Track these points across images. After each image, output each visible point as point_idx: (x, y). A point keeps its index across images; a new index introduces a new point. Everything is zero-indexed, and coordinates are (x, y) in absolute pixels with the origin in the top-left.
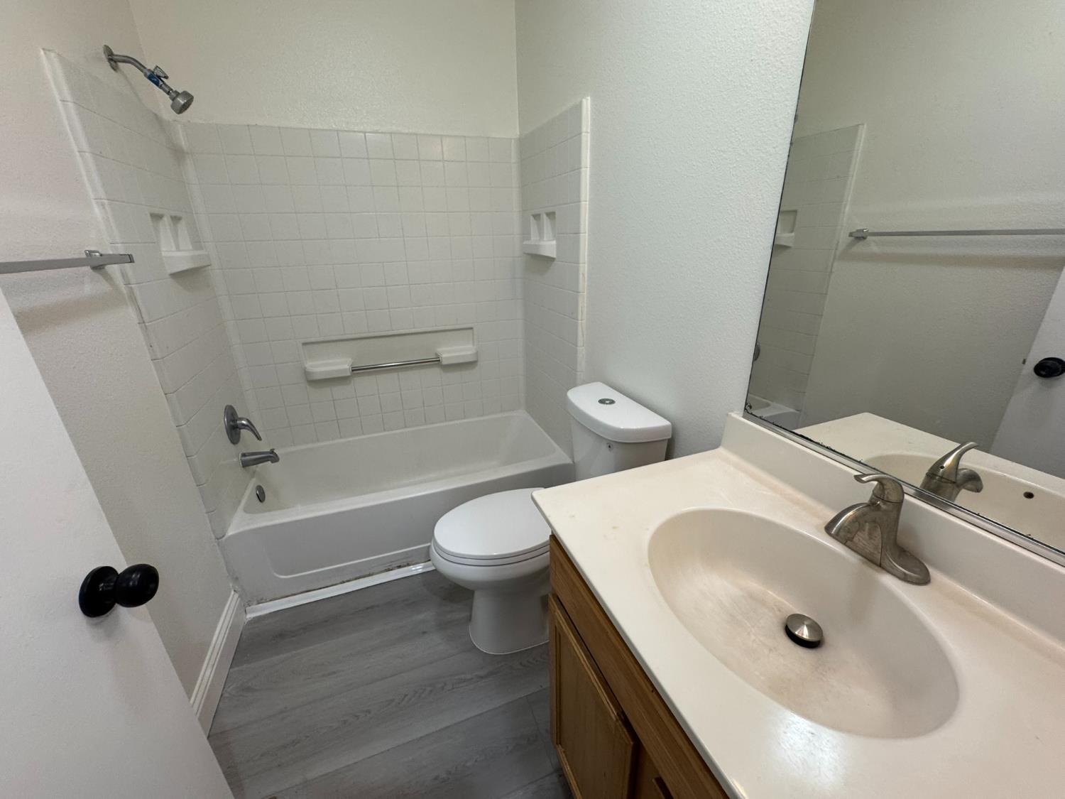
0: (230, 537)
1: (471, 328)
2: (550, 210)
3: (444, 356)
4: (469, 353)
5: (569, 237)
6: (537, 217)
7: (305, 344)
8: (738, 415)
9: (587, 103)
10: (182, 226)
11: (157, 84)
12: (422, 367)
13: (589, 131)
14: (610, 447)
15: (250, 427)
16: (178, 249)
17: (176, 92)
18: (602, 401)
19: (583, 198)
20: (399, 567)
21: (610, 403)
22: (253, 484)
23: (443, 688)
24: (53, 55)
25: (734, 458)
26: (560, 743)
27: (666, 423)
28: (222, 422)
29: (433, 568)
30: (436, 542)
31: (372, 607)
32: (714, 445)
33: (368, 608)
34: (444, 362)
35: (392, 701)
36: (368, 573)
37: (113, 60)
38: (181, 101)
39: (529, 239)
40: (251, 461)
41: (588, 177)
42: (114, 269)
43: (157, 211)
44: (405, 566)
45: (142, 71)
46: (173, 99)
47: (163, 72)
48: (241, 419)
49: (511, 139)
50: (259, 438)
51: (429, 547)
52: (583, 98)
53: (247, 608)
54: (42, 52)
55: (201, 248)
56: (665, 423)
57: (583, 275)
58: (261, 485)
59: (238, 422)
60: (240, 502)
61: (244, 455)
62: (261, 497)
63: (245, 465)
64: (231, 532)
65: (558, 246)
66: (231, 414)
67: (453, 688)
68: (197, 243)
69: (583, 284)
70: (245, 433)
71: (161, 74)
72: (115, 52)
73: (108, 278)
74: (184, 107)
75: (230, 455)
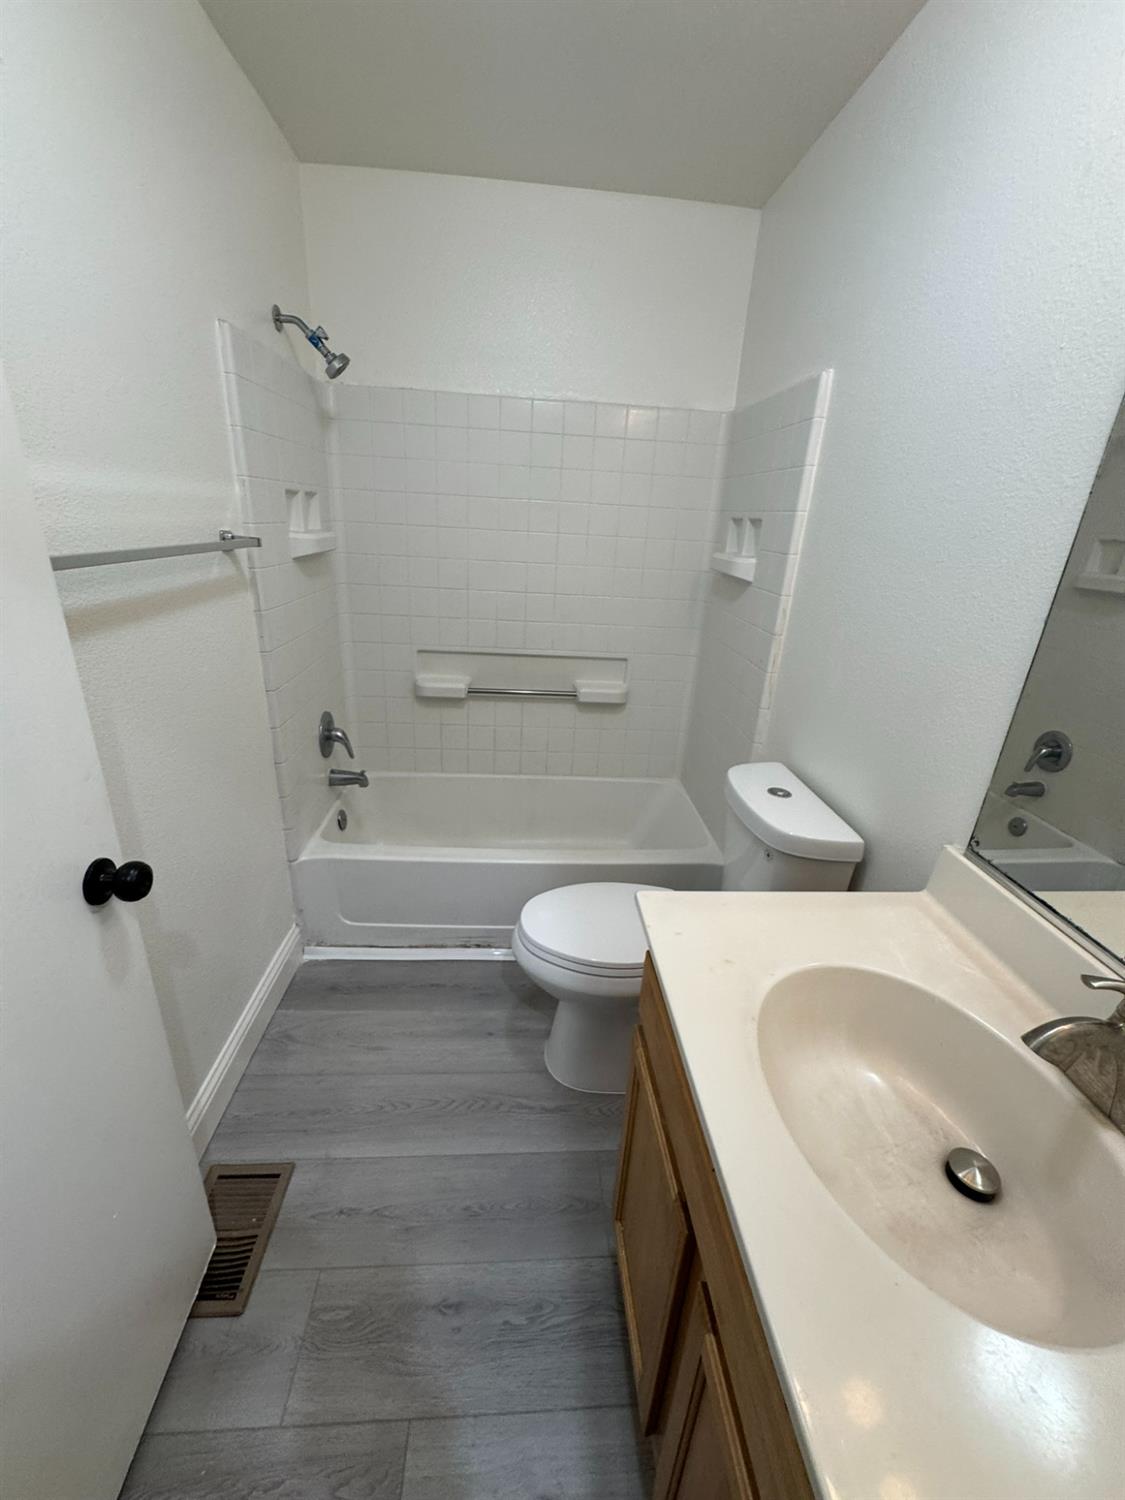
0: (304, 862)
1: (625, 660)
2: (757, 515)
3: (583, 690)
4: (617, 691)
5: (774, 558)
6: (738, 521)
7: (420, 651)
8: (956, 852)
9: (828, 378)
10: (315, 502)
11: (316, 345)
12: (556, 701)
13: (825, 415)
14: (768, 855)
15: (344, 740)
16: (307, 531)
17: (333, 355)
18: (773, 791)
19: (800, 506)
20: (478, 946)
21: (784, 796)
22: (337, 805)
23: (497, 1108)
24: (226, 325)
25: (938, 910)
26: (620, 1220)
27: (856, 839)
28: (316, 730)
29: (512, 959)
30: (521, 927)
31: (438, 985)
32: (916, 886)
33: (432, 985)
34: (582, 699)
35: (437, 1102)
36: (440, 943)
37: (279, 319)
38: (337, 365)
39: (722, 550)
40: (341, 780)
41: (813, 479)
42: (242, 553)
43: (293, 487)
44: (484, 947)
45: (304, 331)
46: (329, 363)
47: (324, 333)
48: (337, 730)
49: (722, 413)
50: (351, 756)
51: (513, 930)
52: (823, 370)
53: (306, 948)
54: (217, 323)
55: (328, 529)
56: (854, 838)
57: (784, 611)
58: (344, 809)
59: (333, 733)
60: (319, 825)
61: (332, 772)
62: (342, 824)
63: (332, 783)
64: (303, 858)
65: (758, 565)
66: (327, 721)
67: (509, 1111)
68: (327, 524)
69: (783, 623)
70: (338, 747)
71: (321, 335)
72: (283, 312)
73: (235, 561)
74: (340, 371)
75: (317, 768)
